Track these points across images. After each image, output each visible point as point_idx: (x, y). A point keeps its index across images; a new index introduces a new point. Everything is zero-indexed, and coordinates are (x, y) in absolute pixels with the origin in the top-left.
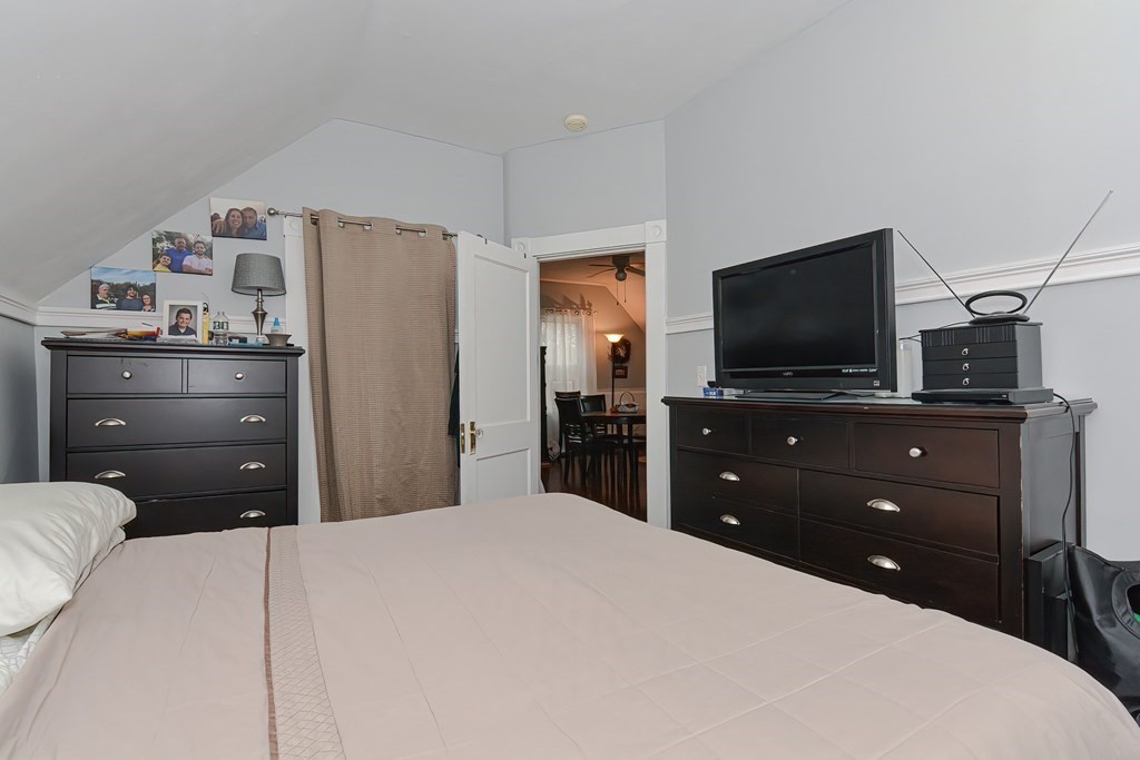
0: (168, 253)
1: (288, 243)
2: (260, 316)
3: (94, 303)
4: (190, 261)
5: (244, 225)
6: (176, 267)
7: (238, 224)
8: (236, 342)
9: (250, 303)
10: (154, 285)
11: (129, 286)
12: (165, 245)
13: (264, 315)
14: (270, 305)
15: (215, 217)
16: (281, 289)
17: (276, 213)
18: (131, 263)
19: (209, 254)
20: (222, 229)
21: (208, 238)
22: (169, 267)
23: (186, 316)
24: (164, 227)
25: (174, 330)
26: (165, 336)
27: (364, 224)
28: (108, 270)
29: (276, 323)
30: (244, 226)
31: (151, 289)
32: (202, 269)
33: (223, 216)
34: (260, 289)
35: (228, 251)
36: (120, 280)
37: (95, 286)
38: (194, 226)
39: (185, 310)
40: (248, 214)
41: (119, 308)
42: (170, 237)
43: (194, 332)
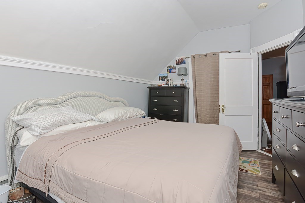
0: (169, 70)
1: (189, 64)
2: (182, 80)
3: (159, 80)
4: (173, 71)
6: (170, 72)
7: (180, 62)
8: (175, 86)
9: (181, 77)
10: (167, 76)
11: (164, 77)
12: (169, 68)
13: (183, 80)
14: (184, 77)
15: (176, 61)
16: (186, 74)
17: (187, 58)
18: (164, 73)
19: (175, 69)
20: (178, 63)
21: (175, 65)
22: (169, 72)
23: (168, 81)
25: (166, 84)
26: (165, 85)
27: (205, 55)
28: (161, 74)
29: (186, 81)
30: (181, 62)
31: (167, 77)
32: (174, 72)
33: (178, 61)
34: (183, 75)
35: (178, 67)
36: (162, 76)
37: (160, 77)
38: (173, 64)
39: (168, 80)
40: (182, 59)
41: (162, 81)
42: (169, 67)
43: (168, 84)
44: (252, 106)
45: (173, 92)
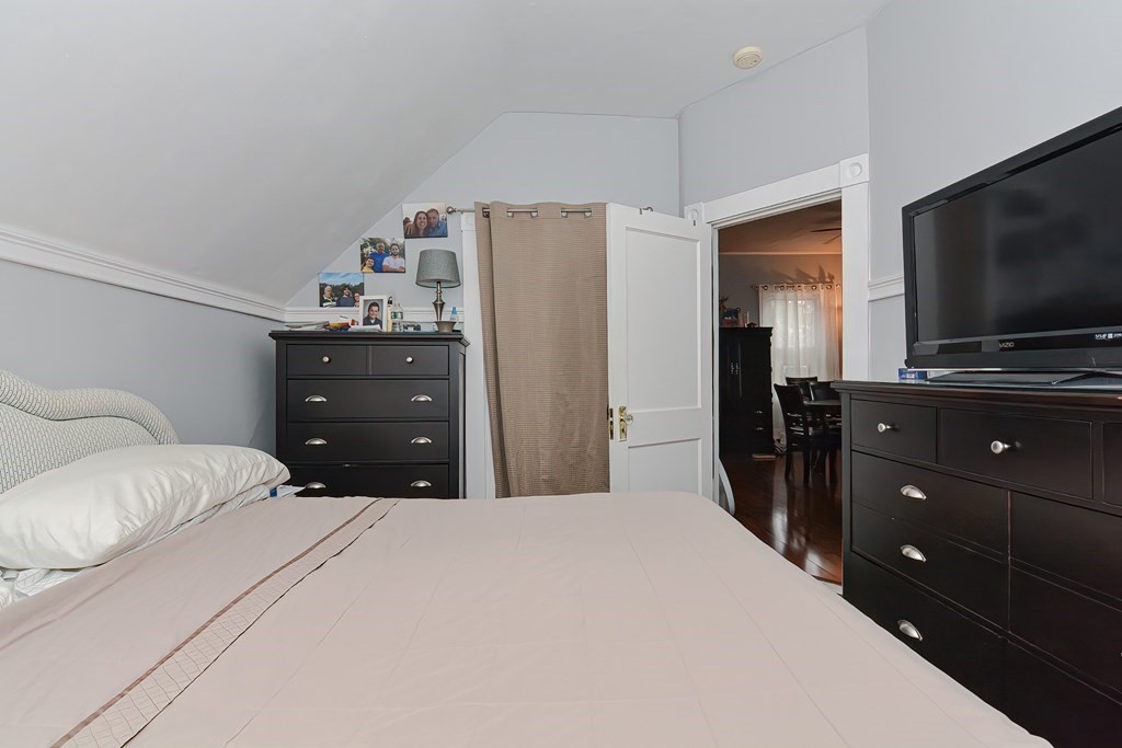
0: (373, 256)
1: (464, 239)
2: (439, 306)
3: (322, 301)
4: (388, 262)
5: (429, 225)
6: (378, 268)
7: (424, 226)
8: (411, 330)
9: (431, 295)
10: (362, 284)
11: (346, 286)
12: (369, 250)
13: (442, 305)
14: (448, 296)
15: (406, 221)
16: (456, 281)
17: (454, 211)
18: (346, 268)
19: (402, 254)
20: (413, 230)
21: (401, 240)
22: (373, 268)
23: (375, 308)
24: (368, 235)
25: (367, 321)
26: (360, 327)
27: (532, 212)
28: (330, 275)
29: (454, 312)
30: (427, 226)
31: (360, 289)
32: (397, 268)
33: (412, 219)
34: (439, 282)
35: (415, 247)
36: (338, 282)
37: (322, 287)
38: (392, 234)
39: (374, 304)
40: (431, 215)
41: (338, 306)
42: (373, 242)
43: (379, 322)
44: (700, 406)
45: (410, 359)
